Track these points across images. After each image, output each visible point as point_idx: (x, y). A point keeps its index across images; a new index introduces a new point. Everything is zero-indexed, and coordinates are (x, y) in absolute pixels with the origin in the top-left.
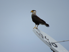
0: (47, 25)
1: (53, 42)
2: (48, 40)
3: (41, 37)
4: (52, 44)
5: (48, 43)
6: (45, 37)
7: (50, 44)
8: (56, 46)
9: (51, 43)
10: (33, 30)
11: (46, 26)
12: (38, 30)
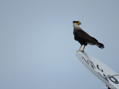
0: (101, 46)
1: (111, 75)
2: (102, 71)
3: (91, 66)
4: (110, 78)
5: (103, 76)
6: (98, 66)
7: (106, 79)
8: (116, 82)
9: (107, 76)
10: (77, 55)
11: (99, 47)
12: (86, 55)
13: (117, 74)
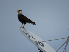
1: (40, 41)
2: (35, 39)
3: (28, 36)
4: (39, 43)
5: (35, 42)
6: (32, 36)
7: (37, 44)
8: (43, 46)
9: (37, 42)
12: (25, 29)
13: (43, 41)
